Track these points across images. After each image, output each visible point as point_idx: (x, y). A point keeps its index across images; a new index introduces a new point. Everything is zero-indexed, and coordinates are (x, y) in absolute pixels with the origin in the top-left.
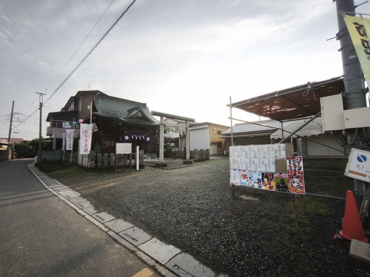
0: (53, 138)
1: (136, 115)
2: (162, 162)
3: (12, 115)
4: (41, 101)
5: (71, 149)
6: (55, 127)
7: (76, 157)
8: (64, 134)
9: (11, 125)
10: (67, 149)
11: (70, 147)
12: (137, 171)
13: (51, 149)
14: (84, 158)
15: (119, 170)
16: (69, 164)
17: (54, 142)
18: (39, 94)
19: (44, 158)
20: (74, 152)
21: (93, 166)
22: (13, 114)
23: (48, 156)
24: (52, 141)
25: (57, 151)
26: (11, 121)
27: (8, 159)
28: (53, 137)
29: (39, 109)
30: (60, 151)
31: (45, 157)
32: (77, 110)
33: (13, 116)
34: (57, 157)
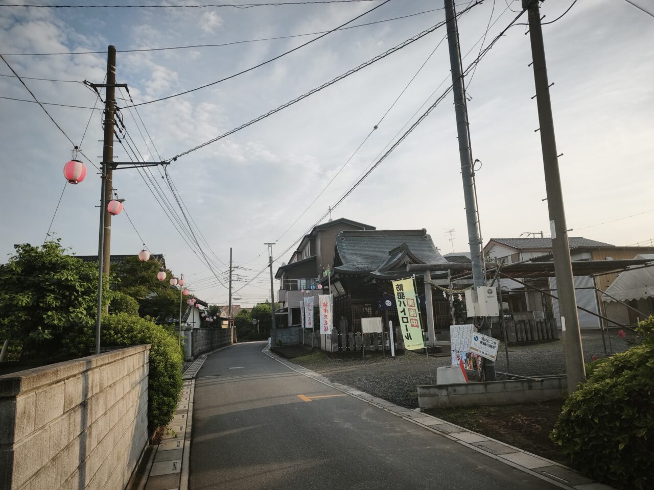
0: (287, 308)
1: (401, 261)
2: (433, 345)
3: (231, 271)
4: (271, 255)
5: (312, 326)
6: (289, 290)
7: (318, 338)
8: (301, 302)
9: (230, 288)
10: (307, 326)
11: (310, 324)
12: (392, 357)
13: (286, 327)
14: (327, 339)
15: (369, 356)
16: (311, 348)
17: (290, 313)
18: (267, 245)
19: (280, 341)
20: (315, 331)
21: (337, 350)
22: (232, 269)
23: (285, 337)
24: (287, 313)
25: (294, 329)
26: (230, 281)
27: (230, 343)
28: (287, 305)
29: (269, 266)
30: (297, 329)
31: (280, 339)
32: (316, 257)
33: (233, 273)
34: (294, 339)
